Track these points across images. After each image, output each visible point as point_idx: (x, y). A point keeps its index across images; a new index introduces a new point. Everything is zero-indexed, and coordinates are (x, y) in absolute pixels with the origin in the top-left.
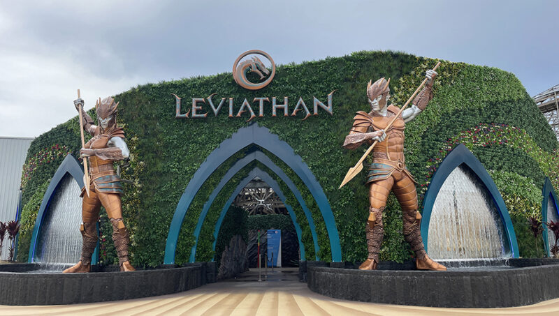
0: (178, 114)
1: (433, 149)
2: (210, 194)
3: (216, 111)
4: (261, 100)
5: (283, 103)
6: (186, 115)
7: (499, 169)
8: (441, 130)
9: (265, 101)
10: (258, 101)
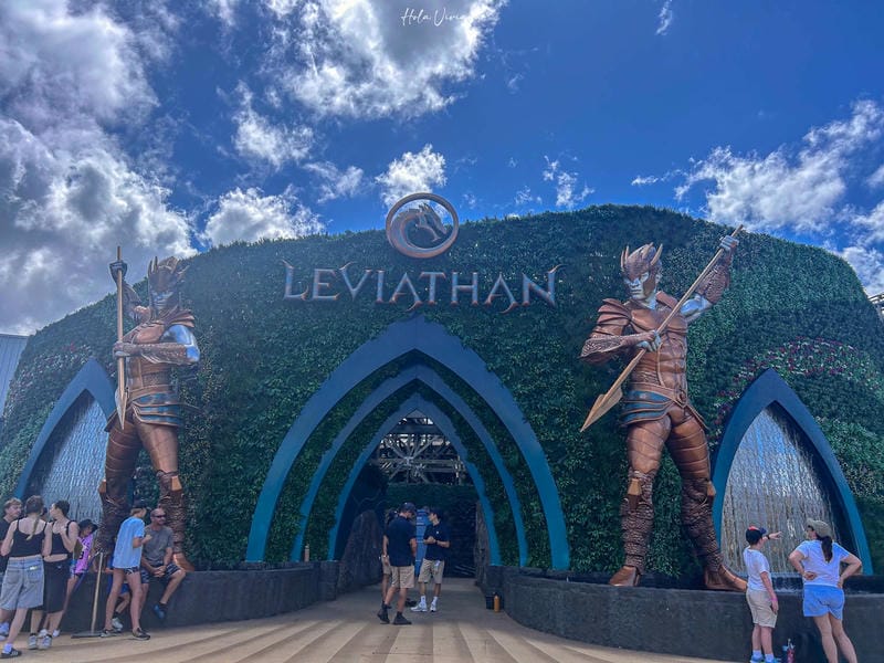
0: (288, 295)
1: (725, 374)
2: (335, 437)
3: (354, 291)
4: (433, 275)
5: (471, 283)
6: (302, 296)
7: (833, 415)
8: (736, 343)
9: (438, 278)
10: (428, 278)
